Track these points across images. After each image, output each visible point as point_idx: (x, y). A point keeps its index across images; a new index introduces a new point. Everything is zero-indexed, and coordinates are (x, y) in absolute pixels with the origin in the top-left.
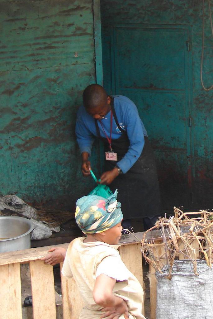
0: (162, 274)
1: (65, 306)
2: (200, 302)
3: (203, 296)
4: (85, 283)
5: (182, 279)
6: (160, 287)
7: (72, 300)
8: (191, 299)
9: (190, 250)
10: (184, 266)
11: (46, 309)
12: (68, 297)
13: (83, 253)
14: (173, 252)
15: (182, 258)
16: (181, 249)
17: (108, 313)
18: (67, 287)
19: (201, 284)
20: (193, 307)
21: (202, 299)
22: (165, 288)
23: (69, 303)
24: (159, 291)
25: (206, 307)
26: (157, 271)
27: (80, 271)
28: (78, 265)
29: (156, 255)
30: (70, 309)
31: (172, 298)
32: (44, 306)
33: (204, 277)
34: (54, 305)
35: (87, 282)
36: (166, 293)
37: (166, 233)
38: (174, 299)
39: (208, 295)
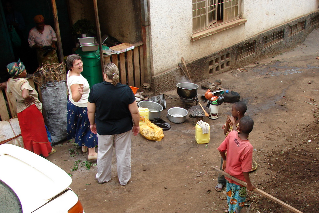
0: (42, 87)
1: (10, 104)
2: (58, 95)
3: (58, 93)
4: (17, 93)
5: (50, 88)
6: (42, 92)
7: (11, 101)
8: (54, 94)
9: (51, 77)
10: (49, 84)
11: (3, 106)
12: (10, 101)
13: (15, 83)
14: (45, 79)
15: (48, 81)
16: (48, 78)
17: (27, 102)
18: (9, 97)
19: (57, 89)
20: (55, 97)
21: (58, 94)
22: (44, 92)
23: (11, 103)
24: (42, 93)
25: (60, 96)
26: (40, 86)
27: (15, 89)
28: (13, 87)
29: (39, 81)
30: (12, 105)
31: (47, 95)
32: (2, 105)
33: (57, 86)
34: (5, 104)
35: (18, 93)
36: (45, 94)
37: (41, 73)
38: (48, 95)
39: (60, 92)
